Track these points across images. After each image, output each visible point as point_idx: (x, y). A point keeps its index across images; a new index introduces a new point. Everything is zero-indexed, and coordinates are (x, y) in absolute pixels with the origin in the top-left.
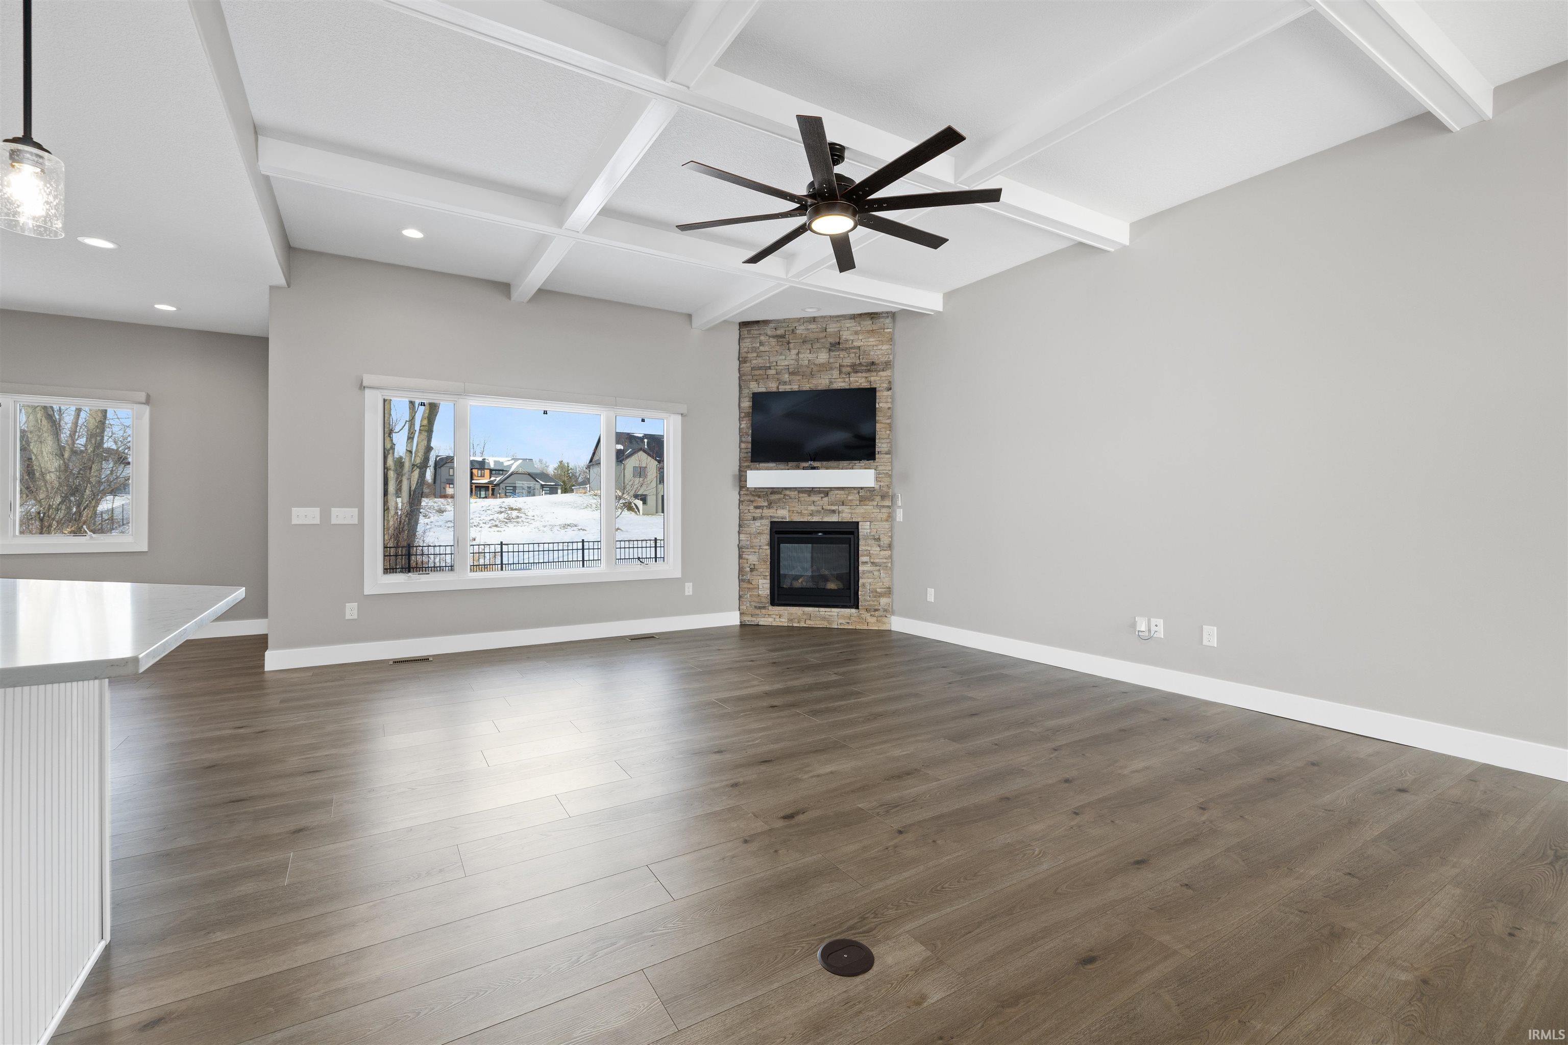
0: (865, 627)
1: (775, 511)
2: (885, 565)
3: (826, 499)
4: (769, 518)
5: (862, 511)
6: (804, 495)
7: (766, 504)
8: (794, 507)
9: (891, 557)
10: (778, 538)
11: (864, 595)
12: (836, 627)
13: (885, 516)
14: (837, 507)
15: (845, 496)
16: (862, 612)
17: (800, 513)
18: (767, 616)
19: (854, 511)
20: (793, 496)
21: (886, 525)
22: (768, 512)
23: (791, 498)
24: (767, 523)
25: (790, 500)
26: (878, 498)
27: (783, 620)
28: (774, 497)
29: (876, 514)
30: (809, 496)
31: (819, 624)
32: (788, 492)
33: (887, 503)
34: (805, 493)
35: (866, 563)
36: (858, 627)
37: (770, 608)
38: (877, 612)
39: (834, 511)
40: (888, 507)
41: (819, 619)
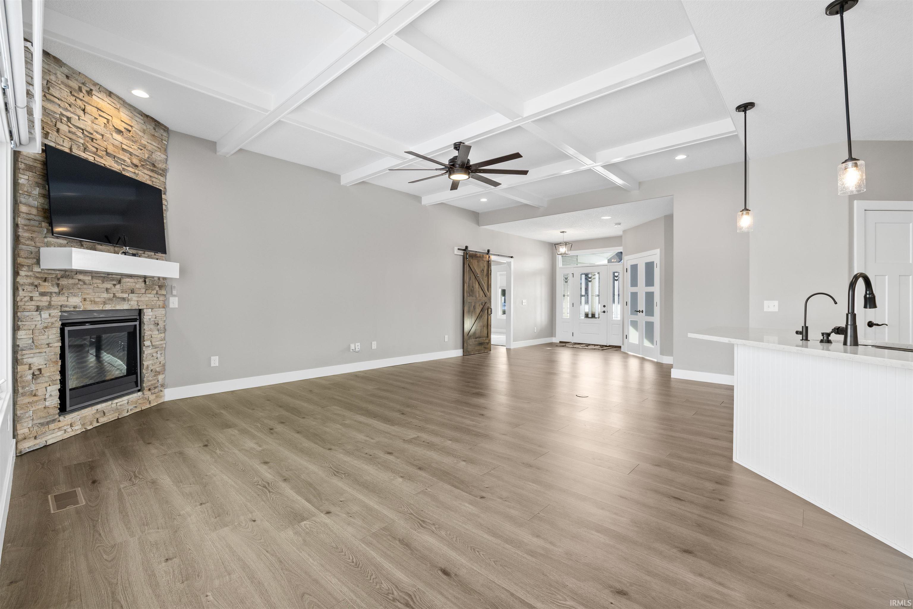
0: (148, 406)
1: (66, 299)
2: (161, 346)
3: (118, 286)
4: (59, 307)
5: (147, 299)
6: (98, 281)
7: (56, 290)
8: (88, 294)
9: (164, 339)
10: (69, 331)
11: (148, 377)
12: (127, 414)
13: (161, 303)
14: (127, 295)
15: (134, 284)
16: (147, 393)
17: (94, 302)
18: (57, 430)
19: (140, 299)
20: (87, 282)
21: (162, 311)
22: (58, 300)
23: (85, 283)
24: (56, 313)
25: (85, 286)
26: (157, 288)
27: (76, 428)
28: (64, 282)
29: (155, 302)
30: (103, 282)
31: (112, 418)
32: (81, 277)
33: (163, 292)
34: (99, 279)
35: (149, 346)
36: (144, 408)
37: (61, 418)
38: (156, 389)
39: (124, 299)
40: (164, 295)
41: (112, 412)
